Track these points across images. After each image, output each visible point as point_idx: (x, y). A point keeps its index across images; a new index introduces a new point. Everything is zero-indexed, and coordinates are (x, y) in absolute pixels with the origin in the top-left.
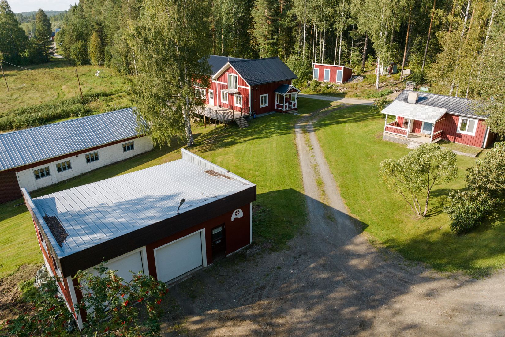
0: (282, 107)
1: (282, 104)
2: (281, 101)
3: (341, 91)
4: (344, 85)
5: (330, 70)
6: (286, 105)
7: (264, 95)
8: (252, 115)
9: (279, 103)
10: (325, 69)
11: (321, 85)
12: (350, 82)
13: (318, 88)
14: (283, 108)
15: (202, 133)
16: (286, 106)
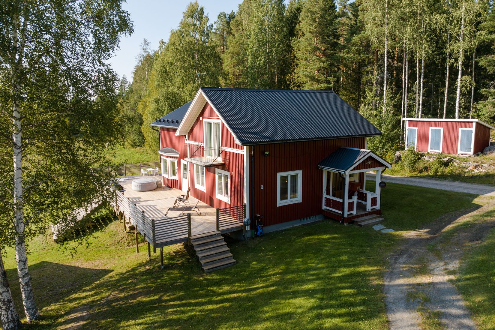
0: (341, 206)
1: (340, 198)
2: (339, 190)
3: (476, 171)
4: (478, 158)
5: (442, 129)
6: (351, 201)
7: (289, 174)
8: (253, 226)
9: (334, 195)
10: (431, 128)
11: (426, 158)
12: (490, 153)
13: (421, 165)
14: (342, 210)
15: (112, 271)
16: (351, 205)
